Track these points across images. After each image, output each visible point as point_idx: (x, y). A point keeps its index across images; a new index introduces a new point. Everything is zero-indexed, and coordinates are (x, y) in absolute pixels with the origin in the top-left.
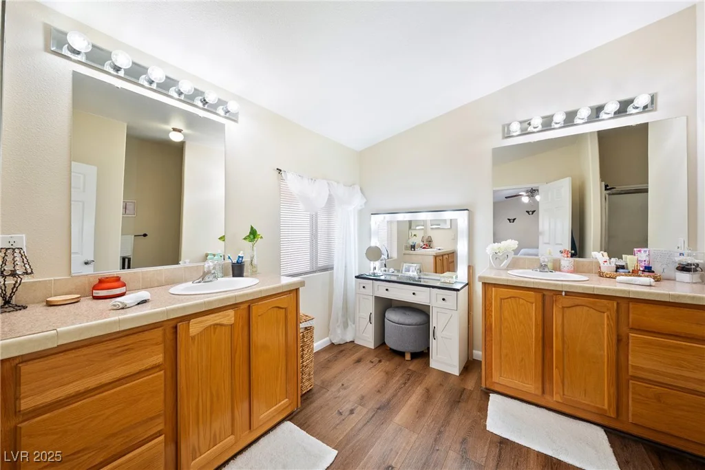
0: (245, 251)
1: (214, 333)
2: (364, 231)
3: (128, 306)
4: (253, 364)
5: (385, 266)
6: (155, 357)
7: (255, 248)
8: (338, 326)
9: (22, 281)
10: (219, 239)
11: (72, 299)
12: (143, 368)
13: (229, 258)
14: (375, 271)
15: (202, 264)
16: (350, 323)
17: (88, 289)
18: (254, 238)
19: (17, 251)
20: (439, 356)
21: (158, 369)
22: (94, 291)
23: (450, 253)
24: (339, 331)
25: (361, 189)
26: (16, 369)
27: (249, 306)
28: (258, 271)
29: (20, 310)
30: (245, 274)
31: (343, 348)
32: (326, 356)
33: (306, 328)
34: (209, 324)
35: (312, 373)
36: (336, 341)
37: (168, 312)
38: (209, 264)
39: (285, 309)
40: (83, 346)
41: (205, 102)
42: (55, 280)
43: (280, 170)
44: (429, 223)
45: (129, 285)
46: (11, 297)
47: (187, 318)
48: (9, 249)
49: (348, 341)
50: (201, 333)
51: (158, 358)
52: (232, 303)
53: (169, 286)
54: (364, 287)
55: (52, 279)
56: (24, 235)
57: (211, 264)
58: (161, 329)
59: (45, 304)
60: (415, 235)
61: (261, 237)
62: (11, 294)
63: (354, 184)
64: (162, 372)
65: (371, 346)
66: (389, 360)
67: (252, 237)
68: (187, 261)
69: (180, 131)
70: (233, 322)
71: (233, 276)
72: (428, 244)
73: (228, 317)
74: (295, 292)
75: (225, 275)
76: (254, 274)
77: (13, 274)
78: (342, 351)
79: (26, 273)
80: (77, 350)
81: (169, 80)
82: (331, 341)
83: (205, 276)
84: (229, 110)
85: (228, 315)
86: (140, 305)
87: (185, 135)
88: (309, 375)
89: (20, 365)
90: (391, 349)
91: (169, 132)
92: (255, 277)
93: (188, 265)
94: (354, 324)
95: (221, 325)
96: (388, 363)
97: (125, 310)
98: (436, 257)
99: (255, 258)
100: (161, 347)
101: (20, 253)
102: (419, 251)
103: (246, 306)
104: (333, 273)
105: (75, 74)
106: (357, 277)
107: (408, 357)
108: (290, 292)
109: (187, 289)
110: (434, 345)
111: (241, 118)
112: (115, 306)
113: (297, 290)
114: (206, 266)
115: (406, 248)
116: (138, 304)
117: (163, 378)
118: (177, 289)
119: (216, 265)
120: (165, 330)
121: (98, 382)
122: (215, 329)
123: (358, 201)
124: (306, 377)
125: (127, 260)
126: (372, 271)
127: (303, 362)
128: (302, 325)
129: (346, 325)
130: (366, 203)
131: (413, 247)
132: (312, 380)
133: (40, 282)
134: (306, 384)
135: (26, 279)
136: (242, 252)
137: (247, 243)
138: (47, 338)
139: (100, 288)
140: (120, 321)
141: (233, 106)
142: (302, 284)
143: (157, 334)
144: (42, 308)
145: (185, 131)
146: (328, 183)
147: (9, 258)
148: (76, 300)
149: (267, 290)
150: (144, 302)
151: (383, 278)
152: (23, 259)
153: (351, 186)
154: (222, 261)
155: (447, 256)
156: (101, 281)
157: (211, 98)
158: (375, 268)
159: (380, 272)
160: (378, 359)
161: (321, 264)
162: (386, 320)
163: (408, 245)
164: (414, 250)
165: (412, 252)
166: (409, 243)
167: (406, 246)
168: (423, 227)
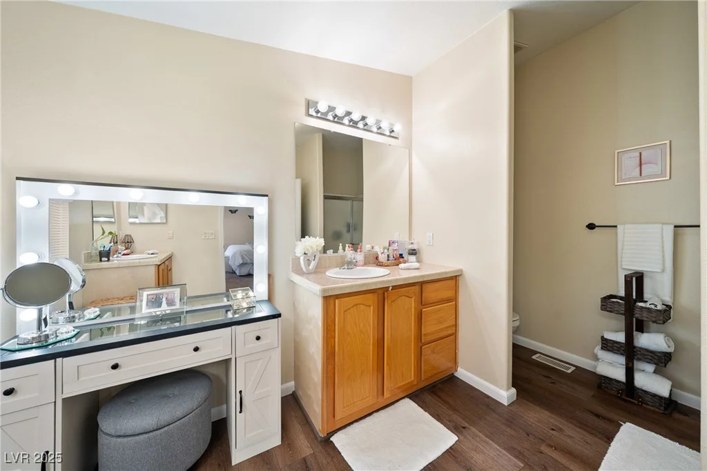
23: (169, 258)
44: (125, 211)
60: (111, 233)
72: (127, 245)
98: (158, 267)
110: (239, 422)
115: (89, 258)
131: (105, 255)
155: (167, 262)
163: (95, 253)
164: (109, 260)
165: (105, 264)
166: (97, 249)
167: (90, 253)
168: (113, 220)
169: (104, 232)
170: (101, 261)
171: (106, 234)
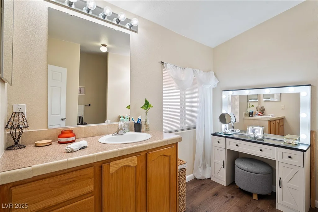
0: (142, 115)
1: (125, 172)
2: (217, 102)
3: (74, 150)
4: (149, 194)
5: (233, 128)
6: (88, 187)
7: (148, 114)
8: (200, 167)
9: (23, 131)
10: (127, 107)
11: (47, 143)
12: (82, 193)
13: (133, 120)
14: (227, 131)
15: (117, 123)
16: (207, 165)
17: (57, 136)
18: (148, 107)
19: (20, 114)
20: (284, 201)
21: (91, 194)
22: (59, 139)
23: (281, 119)
24: (200, 170)
25: (215, 74)
26: (10, 191)
27: (146, 154)
28: (150, 129)
29: (22, 148)
30: (142, 130)
31: (203, 183)
32: (192, 187)
33: (181, 169)
34: (121, 166)
35: (185, 200)
36: (198, 177)
37: (96, 157)
38: (121, 124)
39: (169, 156)
40: (47, 178)
41: (118, 21)
42: (40, 131)
43: (163, 63)
44: (262, 97)
45: (77, 136)
46: (18, 140)
47: (108, 161)
48: (17, 112)
49: (206, 178)
50: (116, 172)
51: (91, 188)
52: (135, 152)
53: (99, 136)
54: (218, 142)
55: (39, 130)
56: (25, 105)
57: (122, 123)
58: (93, 167)
59: (34, 145)
60: (252, 106)
61: (152, 107)
62: (18, 139)
63: (210, 71)
64: (93, 197)
65: (224, 184)
66: (239, 197)
67: (146, 106)
68: (109, 121)
69: (105, 46)
70: (136, 164)
71: (135, 132)
72: (262, 112)
73: (133, 161)
74: (175, 144)
75: (130, 130)
76: (147, 131)
77: (18, 127)
78: (203, 185)
79: (25, 127)
80: (44, 180)
81: (98, 8)
82: (195, 177)
83: (119, 131)
84: (133, 24)
85: (133, 160)
86: (81, 150)
87: (108, 48)
88: (183, 201)
89: (12, 188)
90: (239, 188)
91: (100, 47)
92: (148, 133)
93: (109, 123)
94: (210, 166)
95: (129, 166)
96: (239, 200)
97: (72, 153)
98: (270, 122)
99: (148, 119)
100: (93, 180)
101: (22, 115)
102: (256, 117)
103: (144, 153)
104: (196, 131)
105: (49, 9)
106: (213, 135)
107: (255, 197)
108: (172, 145)
109: (109, 139)
110: (279, 192)
111: (139, 30)
112: (67, 150)
113: (176, 144)
114: (120, 125)
115: (246, 115)
116: (81, 149)
117: (93, 201)
118: (103, 139)
119: (125, 124)
120: (95, 168)
121: (55, 202)
122: (125, 168)
123: (213, 82)
124: (181, 203)
125: (81, 118)
126: (223, 131)
127: (179, 193)
128: (180, 167)
129: (204, 167)
130: (218, 84)
131: (251, 114)
132: (185, 206)
133: (32, 131)
134: (182, 208)
135: (25, 130)
136: (140, 116)
137: (144, 110)
138: (26, 172)
139: (61, 137)
140: (68, 162)
141: (135, 22)
142: (180, 139)
143: (90, 171)
144: (32, 148)
145: (108, 46)
146: (193, 71)
147: (16, 118)
148: (49, 144)
149: (158, 143)
150: (84, 148)
151: (231, 136)
152: (23, 119)
153: (207, 72)
154: (129, 122)
155: (278, 121)
156: (63, 132)
157: (122, 17)
158: (226, 129)
159: (229, 132)
160: (231, 195)
161: (188, 124)
162: (236, 167)
163: (247, 113)
164: (252, 116)
165: (250, 118)
166: (248, 112)
167: (246, 113)
168: (257, 100)
169: (250, 105)
170: (250, 116)
171: (251, 106)
